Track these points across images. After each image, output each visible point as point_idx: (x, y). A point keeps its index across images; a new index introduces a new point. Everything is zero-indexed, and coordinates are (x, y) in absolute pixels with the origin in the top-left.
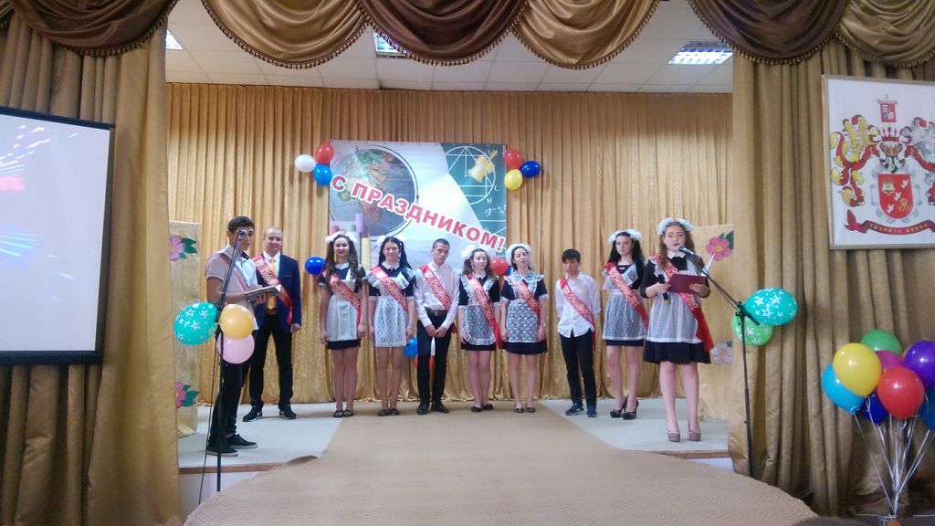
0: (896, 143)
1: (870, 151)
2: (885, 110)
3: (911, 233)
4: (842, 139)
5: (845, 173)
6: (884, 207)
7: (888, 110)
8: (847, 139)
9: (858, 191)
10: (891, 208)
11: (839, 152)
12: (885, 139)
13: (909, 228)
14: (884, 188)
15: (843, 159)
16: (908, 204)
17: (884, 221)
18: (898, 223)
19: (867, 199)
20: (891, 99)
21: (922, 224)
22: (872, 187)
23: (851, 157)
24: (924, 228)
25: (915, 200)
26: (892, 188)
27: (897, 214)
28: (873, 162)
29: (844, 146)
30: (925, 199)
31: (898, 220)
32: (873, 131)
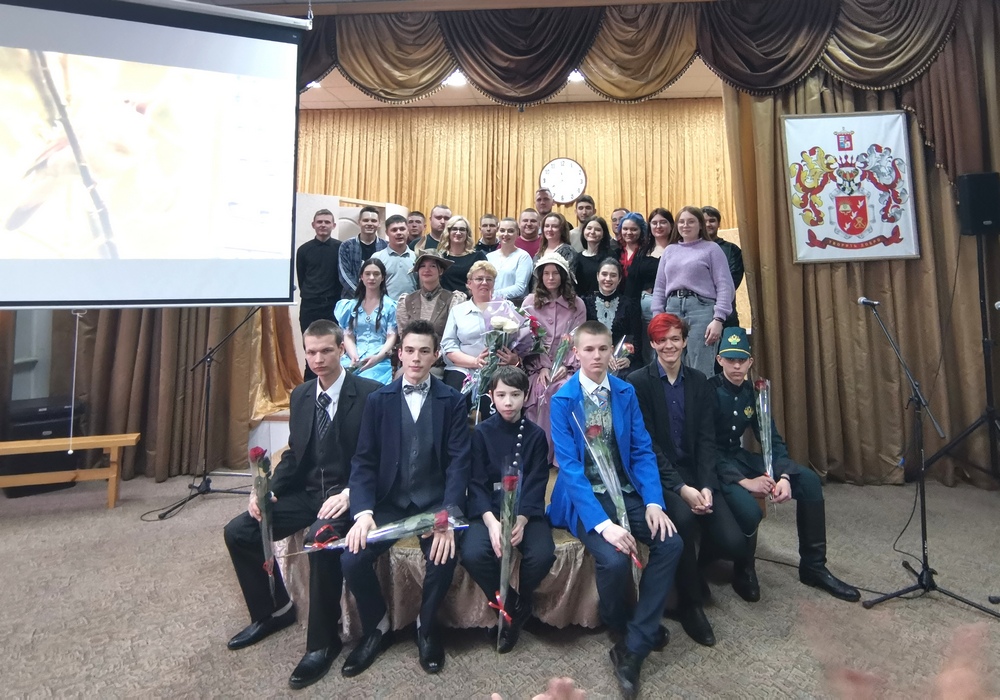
0: (852, 169)
1: (828, 176)
2: (842, 139)
3: (865, 247)
4: (801, 168)
5: (805, 198)
6: (842, 226)
7: (845, 140)
8: (805, 168)
9: (818, 213)
10: (848, 226)
11: (798, 180)
12: (842, 166)
13: (864, 243)
14: (842, 208)
15: (802, 186)
16: (863, 222)
17: (841, 237)
18: (854, 239)
19: (826, 219)
20: (848, 130)
21: (875, 239)
22: (830, 208)
23: (809, 183)
24: (877, 243)
25: (870, 218)
26: (848, 208)
27: (853, 231)
28: (831, 187)
29: (803, 175)
30: (878, 217)
31: (854, 236)
32: (831, 160)
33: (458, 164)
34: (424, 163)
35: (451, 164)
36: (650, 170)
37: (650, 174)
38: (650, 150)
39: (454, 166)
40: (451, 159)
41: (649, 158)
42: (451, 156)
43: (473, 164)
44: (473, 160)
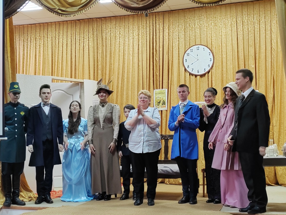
33: (131, 53)
34: (111, 53)
35: (126, 53)
36: (257, 50)
37: (257, 52)
38: (257, 36)
39: (129, 54)
40: (127, 50)
41: (257, 41)
42: (126, 47)
43: (140, 52)
44: (140, 49)
